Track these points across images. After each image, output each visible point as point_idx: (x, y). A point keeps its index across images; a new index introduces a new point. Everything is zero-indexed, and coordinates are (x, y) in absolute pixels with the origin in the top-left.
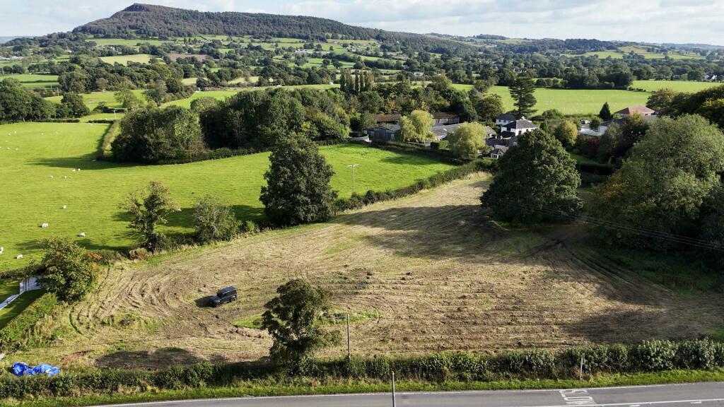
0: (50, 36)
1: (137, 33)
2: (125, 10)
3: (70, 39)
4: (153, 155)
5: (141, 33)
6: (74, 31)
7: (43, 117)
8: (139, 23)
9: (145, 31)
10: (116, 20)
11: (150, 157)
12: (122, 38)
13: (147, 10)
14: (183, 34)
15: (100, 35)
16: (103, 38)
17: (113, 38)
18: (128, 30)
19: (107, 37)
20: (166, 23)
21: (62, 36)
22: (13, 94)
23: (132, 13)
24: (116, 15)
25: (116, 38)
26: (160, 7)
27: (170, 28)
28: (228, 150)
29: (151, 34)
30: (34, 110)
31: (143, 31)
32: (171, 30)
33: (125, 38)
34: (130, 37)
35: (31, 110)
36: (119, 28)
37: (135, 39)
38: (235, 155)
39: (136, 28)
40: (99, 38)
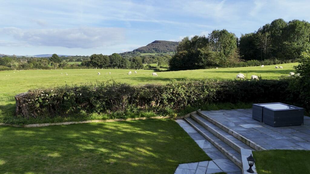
0: (125, 53)
1: (155, 51)
2: (152, 43)
3: (132, 53)
4: (202, 62)
5: (157, 51)
6: (133, 51)
7: (125, 67)
8: (157, 47)
9: (158, 50)
10: (148, 46)
11: (201, 64)
12: (150, 53)
13: (160, 43)
14: (173, 51)
16: (143, 53)
18: (152, 50)
19: (145, 52)
20: (166, 47)
21: (129, 53)
22: (115, 55)
23: (154, 44)
24: (149, 45)
25: (148, 53)
26: (165, 41)
27: (168, 48)
29: (161, 51)
30: (122, 63)
32: (168, 49)
33: (151, 53)
34: (153, 52)
35: (121, 63)
36: (149, 49)
37: (154, 53)
39: (155, 49)
40: (142, 53)
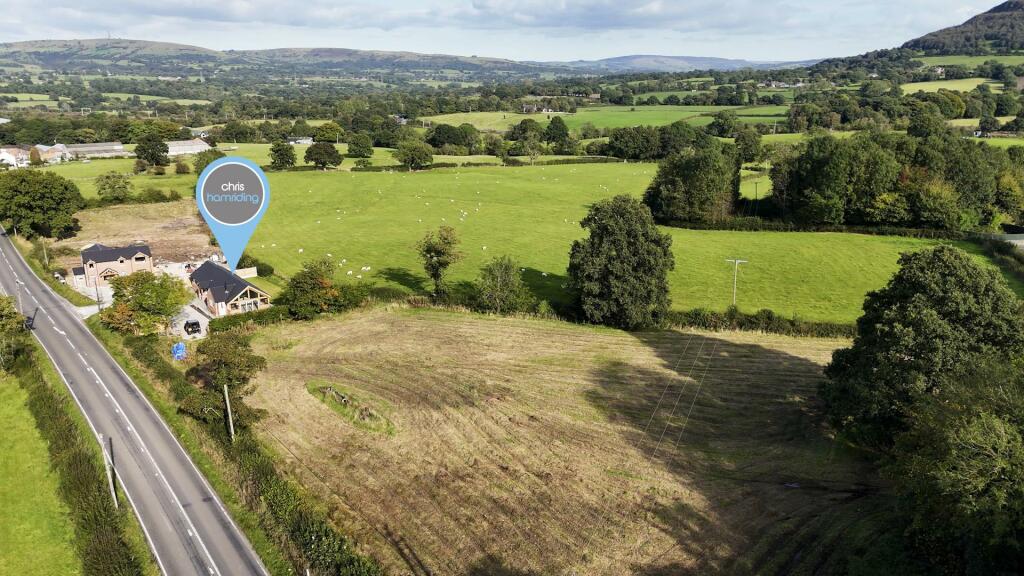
1: (994, 46)
2: (990, 12)
5: (999, 46)
8: (1004, 30)
9: (1008, 42)
10: (969, 28)
12: (965, 53)
15: (935, 51)
16: (936, 55)
17: (952, 54)
18: (981, 42)
19: (944, 53)
21: (881, 54)
24: (972, 21)
25: (958, 54)
28: (758, 219)
31: (1004, 42)
33: (968, 54)
34: (978, 53)
36: (968, 39)
37: (985, 54)
38: (765, 229)
39: (996, 38)
40: (931, 55)
